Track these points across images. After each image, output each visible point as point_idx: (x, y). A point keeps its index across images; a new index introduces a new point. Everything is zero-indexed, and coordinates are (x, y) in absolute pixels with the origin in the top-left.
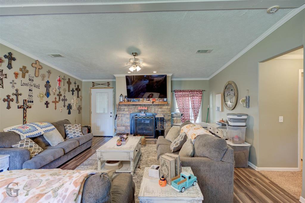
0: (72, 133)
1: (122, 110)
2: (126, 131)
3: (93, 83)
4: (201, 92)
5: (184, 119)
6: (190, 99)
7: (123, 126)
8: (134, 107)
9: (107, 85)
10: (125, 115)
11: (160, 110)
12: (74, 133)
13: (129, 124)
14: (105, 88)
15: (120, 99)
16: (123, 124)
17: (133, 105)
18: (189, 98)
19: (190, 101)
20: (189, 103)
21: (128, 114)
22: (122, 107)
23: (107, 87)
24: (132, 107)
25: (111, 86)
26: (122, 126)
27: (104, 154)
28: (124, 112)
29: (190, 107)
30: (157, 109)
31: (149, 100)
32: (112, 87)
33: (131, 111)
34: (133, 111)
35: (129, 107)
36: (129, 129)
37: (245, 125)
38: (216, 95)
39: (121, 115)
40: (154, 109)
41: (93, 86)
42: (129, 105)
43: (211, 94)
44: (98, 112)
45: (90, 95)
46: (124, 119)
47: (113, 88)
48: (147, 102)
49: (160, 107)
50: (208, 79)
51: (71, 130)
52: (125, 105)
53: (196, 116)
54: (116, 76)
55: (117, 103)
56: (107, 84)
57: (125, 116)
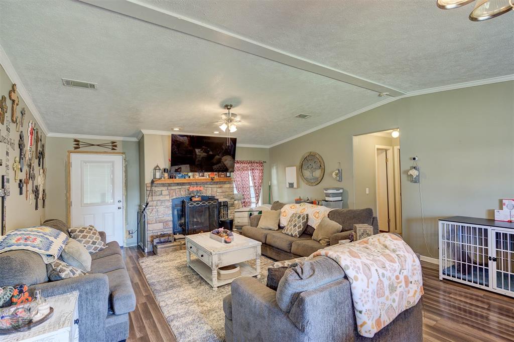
0: (90, 244)
1: (158, 194)
2: (165, 230)
3: (76, 141)
4: (261, 163)
5: (244, 202)
6: (250, 174)
7: (160, 222)
8: (180, 187)
9: (111, 147)
10: (162, 202)
11: (219, 190)
12: (94, 243)
13: (171, 218)
14: (105, 152)
15: (155, 175)
16: (159, 219)
17: (178, 184)
18: (248, 172)
19: (250, 176)
20: (249, 179)
21: (169, 200)
22: (157, 189)
23: (110, 150)
24: (177, 187)
25: (119, 149)
26: (157, 222)
27: (223, 257)
28: (161, 198)
29: (251, 184)
30: (215, 190)
31: (203, 176)
32: (121, 151)
33: (174, 194)
34: (177, 195)
35: (169, 188)
36: (171, 226)
37: (341, 199)
38: (287, 168)
39: (156, 202)
40: (210, 189)
41: (76, 148)
42: (171, 185)
43: (275, 167)
44: (87, 201)
45: (68, 165)
46: (161, 209)
47: (123, 153)
48: (200, 178)
49: (219, 186)
50: (268, 147)
51: (87, 239)
52: (163, 185)
53: (257, 197)
54: (144, 132)
55: (146, 182)
56: (111, 144)
57: (163, 204)
